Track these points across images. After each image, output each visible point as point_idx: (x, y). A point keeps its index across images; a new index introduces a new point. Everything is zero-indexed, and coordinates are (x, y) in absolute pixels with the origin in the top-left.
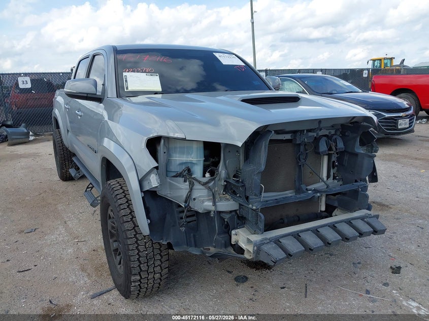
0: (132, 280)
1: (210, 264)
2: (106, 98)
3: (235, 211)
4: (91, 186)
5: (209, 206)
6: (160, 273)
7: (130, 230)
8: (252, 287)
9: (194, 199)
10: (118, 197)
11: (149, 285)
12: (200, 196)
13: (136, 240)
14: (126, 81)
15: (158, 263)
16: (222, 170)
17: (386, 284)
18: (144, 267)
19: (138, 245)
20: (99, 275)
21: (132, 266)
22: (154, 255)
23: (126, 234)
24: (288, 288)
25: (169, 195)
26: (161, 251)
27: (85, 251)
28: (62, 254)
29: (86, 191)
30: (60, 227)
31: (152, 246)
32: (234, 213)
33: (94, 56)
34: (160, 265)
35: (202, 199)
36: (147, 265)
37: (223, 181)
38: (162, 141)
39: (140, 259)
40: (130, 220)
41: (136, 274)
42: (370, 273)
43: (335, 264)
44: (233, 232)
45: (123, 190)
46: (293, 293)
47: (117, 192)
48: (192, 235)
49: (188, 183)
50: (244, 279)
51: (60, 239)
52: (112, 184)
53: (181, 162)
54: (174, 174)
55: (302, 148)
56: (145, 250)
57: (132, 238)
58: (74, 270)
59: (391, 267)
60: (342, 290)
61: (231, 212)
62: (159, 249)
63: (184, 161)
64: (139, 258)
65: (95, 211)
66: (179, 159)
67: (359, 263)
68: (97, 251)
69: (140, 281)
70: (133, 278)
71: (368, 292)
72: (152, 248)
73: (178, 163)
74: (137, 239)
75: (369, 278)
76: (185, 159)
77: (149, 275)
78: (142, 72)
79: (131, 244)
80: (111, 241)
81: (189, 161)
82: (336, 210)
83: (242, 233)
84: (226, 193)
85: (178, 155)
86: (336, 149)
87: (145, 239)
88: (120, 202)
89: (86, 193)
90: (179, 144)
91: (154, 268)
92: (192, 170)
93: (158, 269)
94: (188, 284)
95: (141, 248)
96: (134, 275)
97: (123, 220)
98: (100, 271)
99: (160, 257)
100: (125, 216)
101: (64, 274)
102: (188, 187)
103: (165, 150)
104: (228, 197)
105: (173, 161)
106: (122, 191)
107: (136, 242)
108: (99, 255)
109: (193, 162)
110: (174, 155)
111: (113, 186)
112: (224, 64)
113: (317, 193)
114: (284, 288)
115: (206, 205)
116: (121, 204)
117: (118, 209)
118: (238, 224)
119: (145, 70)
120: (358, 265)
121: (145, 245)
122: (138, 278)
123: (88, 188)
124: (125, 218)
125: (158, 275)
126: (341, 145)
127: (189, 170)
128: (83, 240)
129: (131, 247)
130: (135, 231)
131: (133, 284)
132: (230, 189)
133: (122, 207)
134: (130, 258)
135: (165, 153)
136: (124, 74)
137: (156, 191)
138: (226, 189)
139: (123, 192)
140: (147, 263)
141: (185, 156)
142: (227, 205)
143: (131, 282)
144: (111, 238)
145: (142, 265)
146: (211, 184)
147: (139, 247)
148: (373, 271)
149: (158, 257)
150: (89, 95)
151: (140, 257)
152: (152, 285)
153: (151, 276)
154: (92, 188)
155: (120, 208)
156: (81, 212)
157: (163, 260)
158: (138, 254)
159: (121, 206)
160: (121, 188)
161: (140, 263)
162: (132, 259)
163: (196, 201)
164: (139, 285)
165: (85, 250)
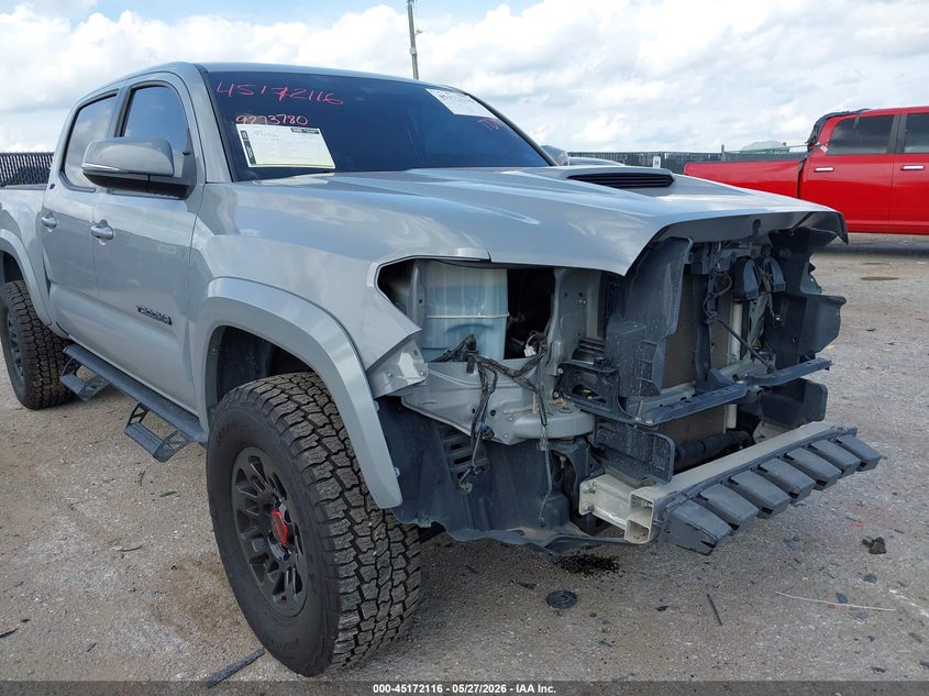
0: (340, 627)
1: (474, 571)
2: (200, 184)
3: (585, 436)
4: (140, 411)
5: (527, 426)
6: (403, 602)
7: (334, 500)
8: (593, 615)
9: (493, 413)
10: (289, 420)
11: (376, 635)
12: (505, 406)
13: (349, 524)
14: (248, 144)
15: (400, 576)
16: (556, 339)
17: (870, 578)
18: (369, 591)
19: (356, 536)
20: (210, 626)
21: (342, 590)
22: (391, 558)
23: (324, 512)
24: (675, 608)
25: (428, 407)
26: (407, 548)
27: (150, 573)
28: (89, 585)
29: (129, 424)
30: (62, 520)
31: (387, 536)
32: (582, 442)
33: (133, 91)
34: (403, 583)
35: (512, 411)
36: (377, 585)
37: (556, 367)
38: (416, 273)
39: (362, 570)
40: (329, 475)
41: (350, 611)
42: (828, 558)
43: (750, 546)
44: (584, 486)
45: (295, 402)
46: (689, 619)
47: (281, 410)
48: (481, 500)
49: (476, 373)
50: (569, 599)
51: (73, 548)
52: (259, 391)
53: (454, 323)
54: (439, 354)
55: (711, 284)
56: (372, 546)
57: (338, 519)
58: (134, 621)
59: (865, 542)
60: (788, 600)
61: (576, 438)
62: (403, 542)
63: (462, 322)
64: (359, 568)
65: (142, 475)
66: (450, 315)
67: (796, 539)
68: (181, 568)
69: (358, 626)
70: (343, 621)
71: (841, 598)
72: (387, 540)
73: (447, 325)
74: (353, 522)
75: (831, 568)
76: (463, 315)
77: (379, 609)
78: (282, 124)
79: (338, 536)
80: (243, 536)
81: (473, 321)
82: (760, 425)
83: (606, 486)
84: (561, 395)
85: (446, 308)
86: (772, 287)
87: (369, 520)
88: (296, 431)
89: (130, 428)
90: (446, 280)
91: (391, 590)
92: (479, 342)
93: (399, 593)
94: (442, 625)
95: (363, 543)
96: (346, 612)
97: (313, 477)
98: (207, 617)
99: (404, 561)
100: (314, 465)
101: (112, 634)
102: (478, 384)
103: (422, 296)
104: (564, 404)
105: (434, 323)
106: (293, 406)
107: (350, 529)
108: (191, 578)
109: (485, 322)
110: (438, 307)
111: (266, 396)
112: (455, 113)
113: (754, 384)
114: (664, 608)
115: (521, 426)
116: (300, 438)
117: (294, 451)
118: (591, 466)
119: (288, 120)
120: (797, 544)
121: (371, 535)
122: (355, 618)
123: (133, 416)
124: (316, 472)
125: (398, 606)
126: (779, 278)
127: (472, 346)
128: (134, 545)
129: (338, 543)
130: (346, 502)
131: (341, 636)
132: (570, 384)
133: (304, 444)
134: (336, 572)
135: (421, 301)
136: (240, 127)
137: (399, 398)
138: (559, 384)
139: (298, 408)
140: (377, 579)
141: (464, 310)
142: (569, 422)
143: (337, 632)
144: (243, 530)
145: (365, 587)
146: (530, 374)
147: (358, 541)
148: (831, 553)
149: (400, 562)
150: (152, 179)
151: (361, 565)
152: (382, 633)
153: (383, 612)
154: (142, 416)
155: (299, 447)
156: (105, 478)
157: (411, 568)
158: (356, 558)
159: (302, 442)
160: (289, 399)
161: (362, 581)
162: (342, 572)
163: (497, 416)
164: (355, 636)
165: (148, 568)
